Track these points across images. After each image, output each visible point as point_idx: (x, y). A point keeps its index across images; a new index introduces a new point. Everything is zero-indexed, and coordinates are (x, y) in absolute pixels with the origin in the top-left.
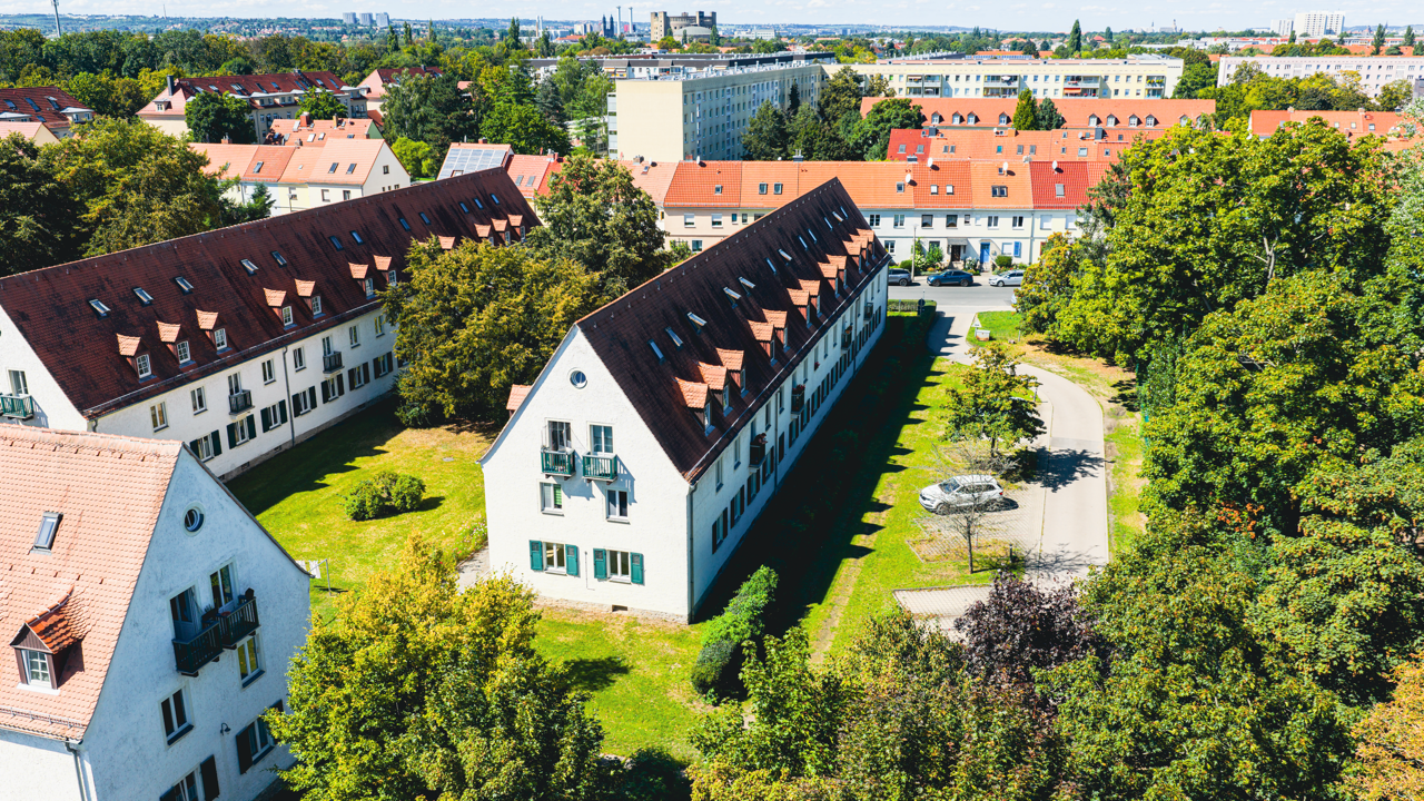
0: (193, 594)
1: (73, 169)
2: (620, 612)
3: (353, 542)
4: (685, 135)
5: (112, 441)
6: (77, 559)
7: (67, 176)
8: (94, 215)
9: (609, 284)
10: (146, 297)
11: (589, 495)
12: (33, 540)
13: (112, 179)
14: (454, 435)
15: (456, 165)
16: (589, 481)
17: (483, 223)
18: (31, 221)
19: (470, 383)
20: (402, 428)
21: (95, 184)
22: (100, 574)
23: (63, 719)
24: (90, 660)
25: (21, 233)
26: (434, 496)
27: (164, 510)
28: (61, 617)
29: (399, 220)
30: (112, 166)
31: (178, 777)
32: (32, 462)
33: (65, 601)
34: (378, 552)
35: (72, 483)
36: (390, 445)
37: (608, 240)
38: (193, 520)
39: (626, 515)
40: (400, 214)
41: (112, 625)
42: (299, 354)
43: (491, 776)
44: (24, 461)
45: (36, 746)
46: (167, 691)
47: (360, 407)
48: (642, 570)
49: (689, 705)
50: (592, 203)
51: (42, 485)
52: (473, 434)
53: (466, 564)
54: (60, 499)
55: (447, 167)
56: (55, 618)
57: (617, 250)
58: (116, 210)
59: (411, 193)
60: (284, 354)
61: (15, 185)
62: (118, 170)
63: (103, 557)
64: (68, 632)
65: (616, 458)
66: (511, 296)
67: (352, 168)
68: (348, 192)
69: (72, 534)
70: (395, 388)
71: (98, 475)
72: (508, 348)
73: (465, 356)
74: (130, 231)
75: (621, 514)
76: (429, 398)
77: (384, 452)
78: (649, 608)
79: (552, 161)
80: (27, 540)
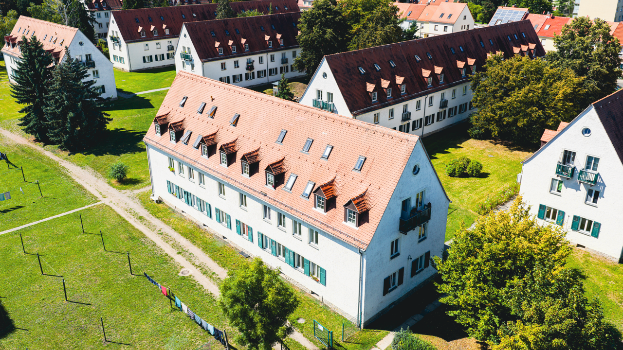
0: (409, 201)
1: (349, 11)
2: (580, 248)
3: (449, 186)
4: (618, 8)
5: (389, 131)
6: (370, 177)
7: (346, 14)
8: (355, 31)
9: (586, 83)
10: (378, 68)
11: (578, 189)
12: (354, 166)
13: (363, 16)
14: (494, 145)
15: (499, 17)
16: (580, 182)
17: (516, 46)
18: (332, 31)
19: (508, 122)
20: (469, 138)
21: (356, 17)
22: (379, 185)
23: (359, 240)
24: (372, 219)
25: (327, 36)
26: (485, 172)
27: (408, 164)
28: (363, 199)
29: (480, 42)
30: (364, 10)
31: (390, 273)
32: (356, 134)
33: (365, 193)
34: (460, 192)
35: (371, 146)
36: (463, 144)
37: (591, 61)
38: (416, 170)
39: (596, 203)
40: (481, 40)
41: (382, 207)
42: (431, 98)
43: (557, 323)
44: (353, 133)
45: (346, 247)
46: (394, 238)
47: (450, 125)
48: (599, 231)
49: (619, 304)
50: (586, 41)
51: (359, 144)
52: (502, 146)
53: (501, 207)
54: (366, 151)
55: (495, 18)
56: (361, 199)
57: (596, 67)
58: (362, 29)
59: (487, 30)
60: (426, 98)
61: (328, 16)
62: (366, 12)
63: (381, 178)
64: (365, 206)
65: (598, 174)
66: (536, 84)
67: (450, 16)
68: (447, 27)
69: (369, 167)
70: (468, 119)
71: (382, 144)
72: (530, 109)
73: (507, 110)
74: (368, 38)
75: (594, 202)
76: (486, 127)
77: (462, 148)
78: (597, 250)
79: (549, 17)
80: (352, 165)
